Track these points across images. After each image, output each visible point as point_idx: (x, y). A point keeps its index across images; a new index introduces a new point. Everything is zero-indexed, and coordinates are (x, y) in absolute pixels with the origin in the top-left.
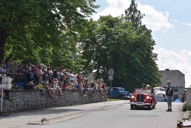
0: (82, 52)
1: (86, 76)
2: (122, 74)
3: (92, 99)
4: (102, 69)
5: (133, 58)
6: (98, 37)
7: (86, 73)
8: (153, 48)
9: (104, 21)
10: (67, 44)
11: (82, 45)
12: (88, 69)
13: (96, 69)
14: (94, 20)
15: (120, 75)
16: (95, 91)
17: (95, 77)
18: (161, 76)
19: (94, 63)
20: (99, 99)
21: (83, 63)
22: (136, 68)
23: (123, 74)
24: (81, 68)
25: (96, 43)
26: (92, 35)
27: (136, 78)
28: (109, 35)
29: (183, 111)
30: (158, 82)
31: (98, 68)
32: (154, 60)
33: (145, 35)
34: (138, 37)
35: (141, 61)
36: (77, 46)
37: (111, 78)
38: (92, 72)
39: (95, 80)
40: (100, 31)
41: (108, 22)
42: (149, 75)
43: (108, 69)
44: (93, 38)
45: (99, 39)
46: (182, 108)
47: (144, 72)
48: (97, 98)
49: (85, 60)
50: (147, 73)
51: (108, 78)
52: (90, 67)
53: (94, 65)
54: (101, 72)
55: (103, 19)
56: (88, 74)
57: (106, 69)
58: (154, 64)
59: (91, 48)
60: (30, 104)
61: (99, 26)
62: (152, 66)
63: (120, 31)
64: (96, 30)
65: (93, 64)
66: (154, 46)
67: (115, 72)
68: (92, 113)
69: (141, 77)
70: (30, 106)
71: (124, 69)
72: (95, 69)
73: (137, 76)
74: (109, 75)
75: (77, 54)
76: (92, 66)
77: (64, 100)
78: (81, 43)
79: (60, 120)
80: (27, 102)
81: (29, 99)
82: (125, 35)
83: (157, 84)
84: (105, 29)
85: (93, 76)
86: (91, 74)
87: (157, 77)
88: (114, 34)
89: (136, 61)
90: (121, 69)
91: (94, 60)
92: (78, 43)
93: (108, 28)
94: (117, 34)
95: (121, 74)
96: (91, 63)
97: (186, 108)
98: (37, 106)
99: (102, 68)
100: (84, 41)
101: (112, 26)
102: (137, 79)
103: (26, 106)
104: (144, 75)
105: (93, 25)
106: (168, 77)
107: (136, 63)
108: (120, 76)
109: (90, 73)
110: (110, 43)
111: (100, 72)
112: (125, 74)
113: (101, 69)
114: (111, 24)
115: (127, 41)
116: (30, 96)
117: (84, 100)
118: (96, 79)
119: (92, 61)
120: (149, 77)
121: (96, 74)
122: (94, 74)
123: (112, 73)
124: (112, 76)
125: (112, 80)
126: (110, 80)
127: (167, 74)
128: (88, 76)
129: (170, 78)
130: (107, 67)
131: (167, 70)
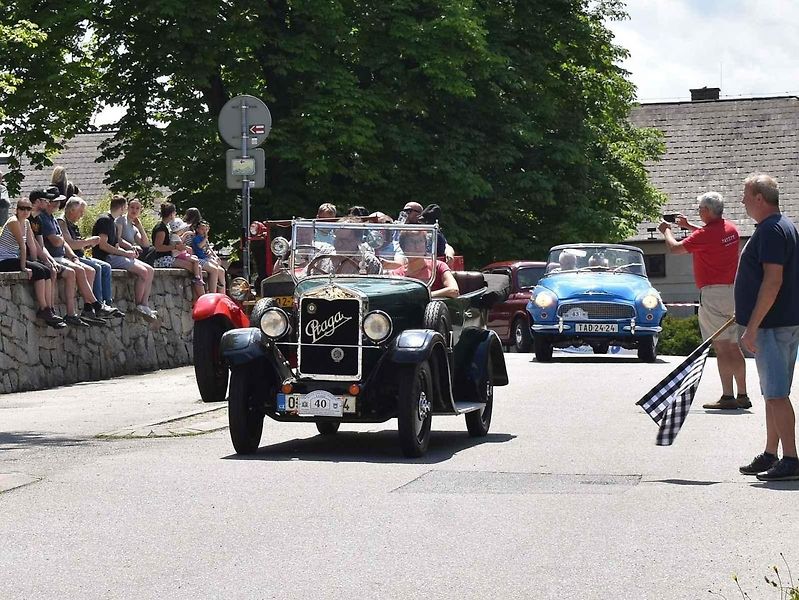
1: (39, 161)
2: (334, 136)
3: (95, 348)
4: (169, 95)
7: (37, 137)
12: (55, 105)
13: (119, 101)
15: (323, 148)
16: (116, 278)
17: (111, 164)
18: (653, 151)
20: (151, 340)
22: (450, 89)
23: (343, 139)
27: (448, 167)
30: (629, 201)
31: (137, 91)
32: (596, 18)
35: (491, 24)
37: (244, 168)
38: (84, 126)
39: (115, 190)
42: (561, 144)
43: (218, 99)
47: (514, 120)
48: (136, 339)
50: (542, 122)
51: (222, 167)
52: (67, 85)
53: (104, 65)
54: (162, 125)
56: (52, 145)
57: (201, 100)
58: (595, 49)
62: (585, 60)
65: (97, 55)
67: (274, 125)
68: (101, 460)
69: (492, 160)
71: (352, 98)
72: (111, 102)
73: (458, 148)
74: (225, 146)
76: (87, 72)
83: (626, 217)
85: (99, 160)
86: (81, 138)
87: (623, 153)
89: (453, 30)
90: (326, 92)
91: (102, 26)
95: (323, 139)
96: (77, 52)
99: (166, 88)
102: (458, 176)
104: (520, 144)
106: (713, 152)
107: (454, 41)
108: (320, 153)
109: (70, 135)
111: (150, 121)
112: (361, 139)
113: (163, 95)
117: (24, 359)
118: (121, 179)
119: (82, 32)
120: (558, 157)
121: (117, 138)
122: (104, 137)
123: (255, 130)
124: (252, 157)
125: (252, 184)
126: (238, 186)
127: (707, 131)
128: (53, 156)
129: (732, 165)
130: (206, 83)
131: (705, 95)
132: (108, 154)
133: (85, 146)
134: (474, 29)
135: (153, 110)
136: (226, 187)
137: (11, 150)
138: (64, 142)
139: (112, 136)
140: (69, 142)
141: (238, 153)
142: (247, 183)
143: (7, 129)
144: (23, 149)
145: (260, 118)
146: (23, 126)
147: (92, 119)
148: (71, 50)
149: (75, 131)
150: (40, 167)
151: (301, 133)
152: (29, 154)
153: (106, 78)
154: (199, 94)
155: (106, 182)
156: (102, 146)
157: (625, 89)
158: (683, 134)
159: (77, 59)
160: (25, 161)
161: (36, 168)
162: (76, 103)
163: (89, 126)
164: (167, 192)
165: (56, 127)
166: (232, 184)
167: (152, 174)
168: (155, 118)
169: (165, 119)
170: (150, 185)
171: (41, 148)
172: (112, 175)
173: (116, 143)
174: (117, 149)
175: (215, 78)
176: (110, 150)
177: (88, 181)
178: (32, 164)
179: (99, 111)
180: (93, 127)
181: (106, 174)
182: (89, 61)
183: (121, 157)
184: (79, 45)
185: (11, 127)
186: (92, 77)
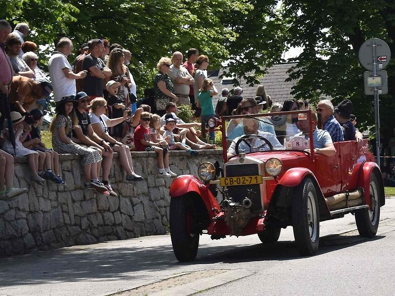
1: (251, 81)
4: (329, 39)
7: (250, 67)
12: (259, 47)
13: (298, 44)
17: (295, 82)
19: (290, 11)
31: (310, 37)
37: (376, 82)
38: (278, 60)
43: (358, 41)
51: (361, 82)
52: (268, 35)
53: (289, 22)
56: (259, 72)
57: (349, 42)
65: (284, 16)
72: (294, 45)
74: (363, 70)
76: (279, 27)
85: (287, 80)
86: (276, 67)
96: (273, 15)
99: (327, 36)
109: (270, 65)
111: (318, 56)
113: (325, 40)
118: (301, 91)
119: (275, 3)
121: (298, 66)
122: (290, 66)
123: (381, 59)
124: (379, 76)
125: (380, 92)
126: (371, 93)
128: (260, 78)
130: (352, 32)
132: (293, 76)
133: (279, 72)
135: (319, 49)
136: (364, 94)
137: (235, 75)
138: (266, 69)
139: (295, 65)
140: (269, 70)
141: (371, 73)
142: (377, 91)
143: (231, 62)
144: (241, 74)
146: (241, 61)
147: (283, 55)
148: (269, 14)
149: (273, 63)
150: (252, 85)
152: (245, 77)
153: (291, 30)
154: (346, 38)
155: (292, 93)
156: (289, 71)
159: (273, 19)
161: (250, 86)
162: (273, 45)
163: (281, 59)
165: (261, 61)
166: (368, 92)
167: (320, 88)
168: (321, 54)
169: (327, 54)
170: (318, 95)
171: (252, 74)
172: (296, 89)
173: (297, 69)
174: (298, 73)
175: (357, 29)
176: (294, 73)
177: (281, 93)
178: (247, 83)
179: (287, 50)
180: (284, 60)
181: (292, 88)
182: (280, 20)
183: (301, 78)
184: (274, 11)
185: (234, 61)
186: (282, 30)
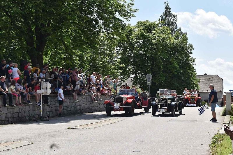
0: (119, 57)
1: (124, 81)
5: (171, 63)
6: (136, 42)
7: (124, 78)
8: (191, 53)
9: (142, 26)
10: (104, 49)
11: (119, 50)
14: (131, 25)
19: (133, 68)
21: (120, 68)
22: (174, 73)
24: (119, 73)
25: (134, 48)
26: (130, 40)
27: (174, 83)
28: (147, 40)
29: (223, 116)
31: (136, 73)
32: (192, 65)
33: (183, 39)
34: (176, 41)
35: (179, 65)
36: (115, 52)
37: (149, 83)
39: (133, 85)
40: (137, 36)
41: (146, 27)
42: (188, 80)
43: (146, 74)
44: (131, 43)
45: (136, 44)
46: (221, 113)
47: (182, 77)
49: (123, 65)
50: (185, 78)
51: (146, 83)
52: (127, 72)
54: (138, 77)
55: (140, 24)
56: (125, 79)
59: (128, 53)
60: (69, 109)
61: (137, 32)
62: (191, 70)
63: (158, 36)
64: (134, 35)
65: (131, 69)
66: (192, 51)
69: (179, 82)
70: (69, 111)
71: (162, 74)
74: (147, 80)
75: (115, 59)
77: (102, 105)
78: (119, 49)
79: (99, 125)
80: (66, 107)
81: (68, 104)
82: (163, 40)
84: (142, 34)
88: (151, 39)
90: (159, 74)
92: (115, 49)
93: (146, 33)
94: (154, 39)
97: (226, 113)
98: (76, 111)
100: (121, 47)
101: (150, 31)
103: (65, 111)
104: (183, 80)
105: (131, 30)
106: (206, 81)
107: (175, 67)
109: (127, 78)
110: (148, 48)
114: (149, 29)
115: (165, 46)
116: (69, 101)
120: (187, 82)
121: (133, 79)
123: (150, 78)
124: (150, 81)
125: (150, 85)
127: (206, 79)
128: (125, 81)
129: (209, 83)
131: (205, 74)
132: (132, 81)
134: (177, 66)
135: (138, 75)
144: (122, 80)
145: (151, 76)
146: (122, 77)
147: (130, 76)
151: (156, 79)
157: (195, 74)
158: (202, 79)
160: (122, 82)
162: (128, 75)
164: (139, 85)
165: (126, 77)
166: (147, 85)
169: (139, 77)
170: (137, 85)
171: (124, 80)
172: (133, 83)
180: (130, 78)
183: (134, 81)
